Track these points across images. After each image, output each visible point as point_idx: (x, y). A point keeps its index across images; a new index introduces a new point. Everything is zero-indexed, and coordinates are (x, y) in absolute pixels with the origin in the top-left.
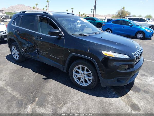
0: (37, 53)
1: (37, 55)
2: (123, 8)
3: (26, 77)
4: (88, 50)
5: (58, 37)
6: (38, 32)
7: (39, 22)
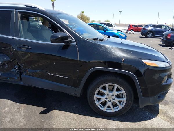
0: (18, 71)
1: (18, 75)
2: (83, 12)
3: (6, 117)
4: (123, 61)
5: (63, 44)
6: (19, 37)
7: (20, 20)
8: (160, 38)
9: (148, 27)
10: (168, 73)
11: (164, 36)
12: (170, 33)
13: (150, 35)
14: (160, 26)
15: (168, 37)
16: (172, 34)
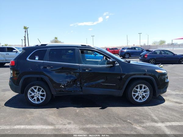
2: (56, 38)
4: (146, 71)
7: (81, 54)
8: (139, 58)
9: (125, 49)
10: (167, 76)
11: (142, 56)
12: (147, 53)
13: (127, 56)
14: (135, 48)
15: (145, 57)
16: (148, 54)
